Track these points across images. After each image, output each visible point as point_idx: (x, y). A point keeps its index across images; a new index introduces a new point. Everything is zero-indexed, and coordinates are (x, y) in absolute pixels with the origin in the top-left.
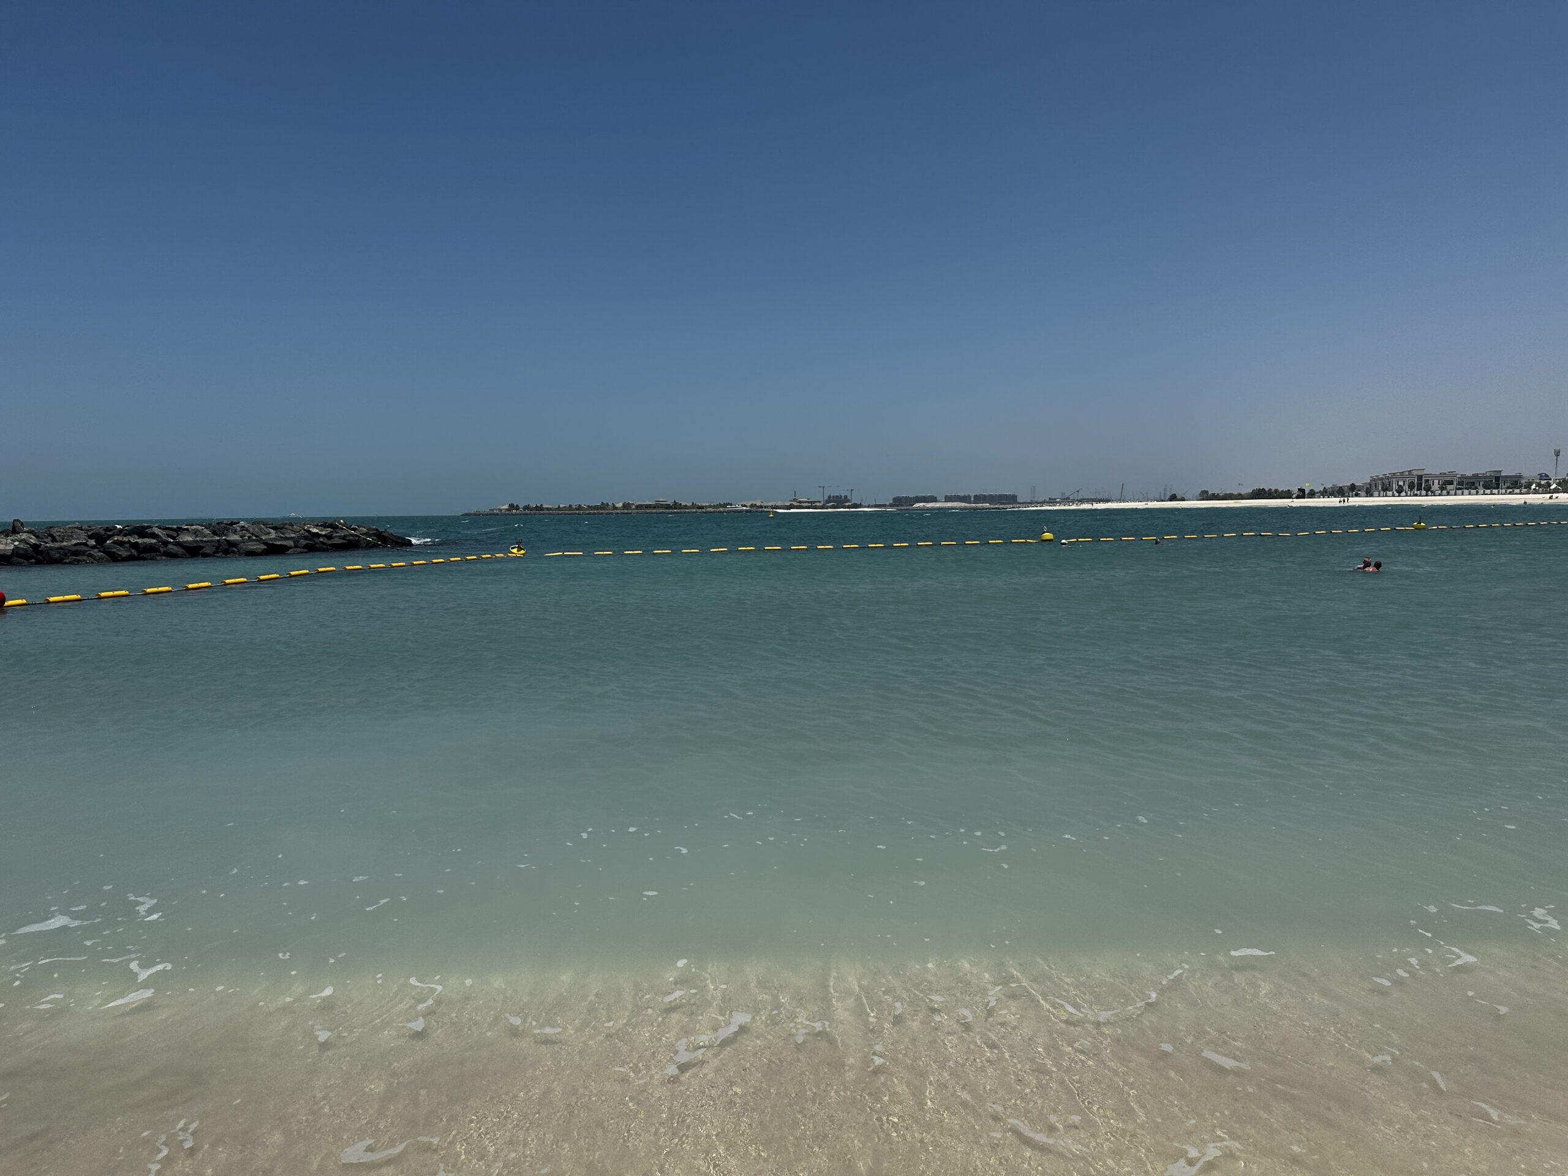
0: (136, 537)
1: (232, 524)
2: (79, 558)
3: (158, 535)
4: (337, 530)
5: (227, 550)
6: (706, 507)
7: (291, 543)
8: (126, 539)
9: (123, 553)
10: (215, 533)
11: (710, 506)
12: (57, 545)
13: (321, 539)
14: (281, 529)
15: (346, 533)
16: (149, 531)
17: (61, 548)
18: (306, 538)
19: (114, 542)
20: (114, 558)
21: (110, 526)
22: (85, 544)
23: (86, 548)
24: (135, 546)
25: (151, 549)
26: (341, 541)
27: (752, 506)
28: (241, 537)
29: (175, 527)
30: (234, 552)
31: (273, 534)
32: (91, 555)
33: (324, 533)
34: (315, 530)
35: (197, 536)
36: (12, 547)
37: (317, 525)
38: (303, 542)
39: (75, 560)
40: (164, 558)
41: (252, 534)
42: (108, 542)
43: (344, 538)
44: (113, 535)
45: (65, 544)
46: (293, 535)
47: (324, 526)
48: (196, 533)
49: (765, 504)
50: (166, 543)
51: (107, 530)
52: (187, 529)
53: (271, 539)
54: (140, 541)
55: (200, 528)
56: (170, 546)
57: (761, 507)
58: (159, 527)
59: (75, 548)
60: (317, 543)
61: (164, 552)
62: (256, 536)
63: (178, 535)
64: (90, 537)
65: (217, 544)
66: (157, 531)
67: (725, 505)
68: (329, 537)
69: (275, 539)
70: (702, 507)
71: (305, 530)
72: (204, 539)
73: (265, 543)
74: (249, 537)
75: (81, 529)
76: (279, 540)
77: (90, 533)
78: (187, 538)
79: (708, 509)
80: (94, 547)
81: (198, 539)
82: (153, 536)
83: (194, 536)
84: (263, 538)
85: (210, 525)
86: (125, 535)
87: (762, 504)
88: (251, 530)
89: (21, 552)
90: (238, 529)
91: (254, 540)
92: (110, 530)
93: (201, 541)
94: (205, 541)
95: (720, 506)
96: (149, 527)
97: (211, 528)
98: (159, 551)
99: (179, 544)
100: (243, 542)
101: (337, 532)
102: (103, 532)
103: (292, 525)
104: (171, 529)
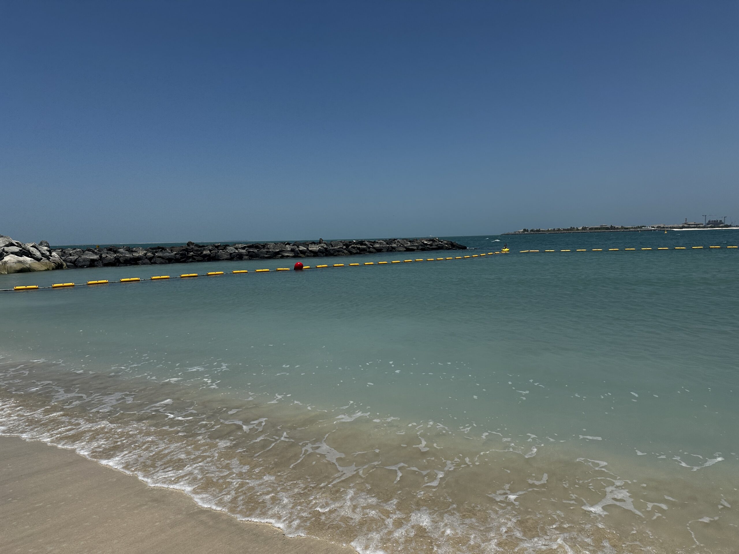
0: (359, 245)
1: (394, 240)
2: (339, 253)
3: (367, 244)
4: (435, 242)
5: (391, 250)
6: (630, 228)
7: (415, 248)
8: (356, 246)
9: (354, 251)
10: (387, 244)
11: (632, 228)
12: (333, 248)
13: (428, 246)
14: (413, 242)
15: (438, 243)
16: (364, 243)
17: (334, 249)
18: (422, 246)
19: (352, 247)
20: (351, 253)
21: (351, 241)
22: (342, 248)
23: (342, 250)
24: (359, 248)
25: (364, 250)
26: (436, 247)
27: (658, 227)
28: (397, 245)
29: (373, 241)
30: (394, 251)
31: (409, 244)
32: (343, 252)
33: (429, 243)
34: (426, 242)
35: (381, 245)
36: (318, 249)
37: (427, 240)
38: (420, 247)
39: (338, 254)
40: (368, 253)
41: (401, 244)
42: (350, 247)
43: (437, 245)
44: (352, 244)
45: (335, 248)
46: (417, 244)
47: (430, 240)
48: (381, 243)
49: (666, 226)
50: (369, 248)
51: (350, 242)
52: (378, 242)
53: (408, 246)
54: (360, 247)
55: (382, 241)
56: (371, 249)
57: (664, 228)
58: (368, 241)
59: (338, 249)
60: (426, 248)
61: (369, 251)
62: (403, 245)
63: (374, 244)
64: (344, 245)
65: (387, 248)
66: (367, 243)
67: (641, 227)
68: (431, 245)
69: (410, 246)
70: (627, 229)
71: (422, 242)
72: (383, 246)
73: (406, 248)
74: (400, 245)
75: (341, 242)
76: (411, 247)
77: (344, 244)
78: (377, 246)
79: (631, 230)
80: (345, 249)
81: (381, 246)
82: (365, 245)
83: (380, 245)
84: (405, 245)
85: (386, 240)
86: (356, 244)
87: (664, 226)
88: (401, 242)
89: (321, 251)
90: (396, 242)
91: (401, 247)
92: (351, 242)
93: (382, 247)
94: (384, 247)
95: (638, 227)
96: (364, 241)
97: (387, 242)
98: (367, 251)
99: (374, 248)
100: (397, 247)
101: (434, 243)
102: (348, 243)
103: (417, 240)
104: (372, 242)
